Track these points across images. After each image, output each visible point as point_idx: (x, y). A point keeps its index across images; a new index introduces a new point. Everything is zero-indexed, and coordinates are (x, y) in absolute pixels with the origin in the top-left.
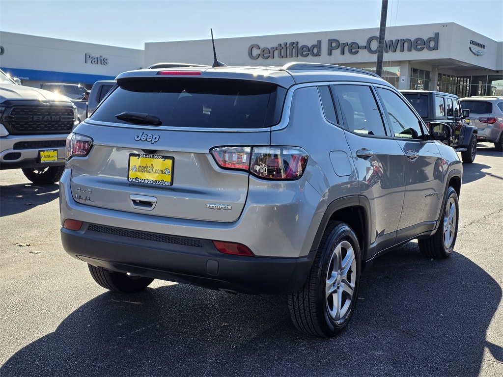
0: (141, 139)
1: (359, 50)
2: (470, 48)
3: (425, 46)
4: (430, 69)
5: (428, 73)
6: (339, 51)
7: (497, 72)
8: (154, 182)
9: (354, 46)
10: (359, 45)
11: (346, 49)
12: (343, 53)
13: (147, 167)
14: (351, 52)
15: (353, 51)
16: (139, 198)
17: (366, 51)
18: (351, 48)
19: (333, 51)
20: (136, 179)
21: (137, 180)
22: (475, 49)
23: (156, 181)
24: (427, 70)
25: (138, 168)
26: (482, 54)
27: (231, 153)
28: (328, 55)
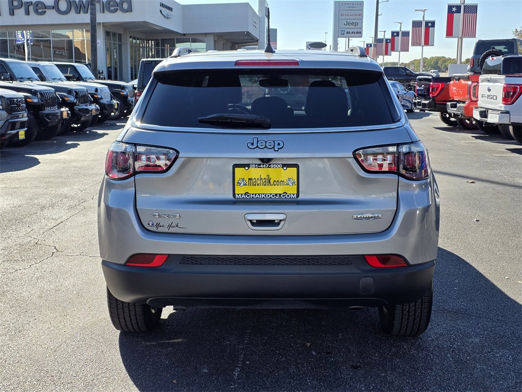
0: (257, 147)
1: (46, 10)
2: (161, 11)
3: (118, 8)
4: (122, 32)
5: (120, 36)
6: (22, 11)
7: (184, 35)
8: (273, 196)
9: (39, 6)
10: (46, 5)
11: (31, 8)
12: (28, 13)
13: (262, 179)
14: (36, 12)
15: (40, 11)
16: (256, 217)
17: (54, 11)
18: (37, 8)
19: (16, 11)
20: (245, 194)
21: (248, 196)
22: (165, 11)
23: (276, 195)
24: (119, 32)
25: (247, 181)
26: (170, 17)
27: (375, 155)
28: (10, 14)
